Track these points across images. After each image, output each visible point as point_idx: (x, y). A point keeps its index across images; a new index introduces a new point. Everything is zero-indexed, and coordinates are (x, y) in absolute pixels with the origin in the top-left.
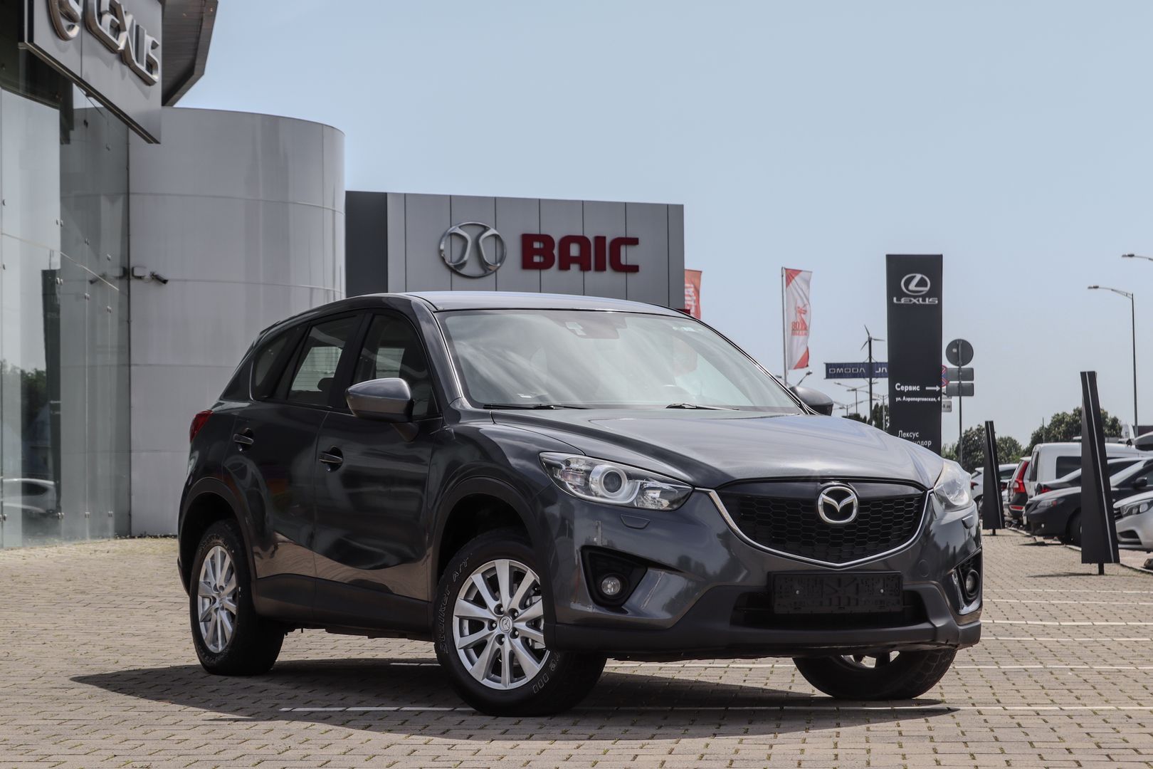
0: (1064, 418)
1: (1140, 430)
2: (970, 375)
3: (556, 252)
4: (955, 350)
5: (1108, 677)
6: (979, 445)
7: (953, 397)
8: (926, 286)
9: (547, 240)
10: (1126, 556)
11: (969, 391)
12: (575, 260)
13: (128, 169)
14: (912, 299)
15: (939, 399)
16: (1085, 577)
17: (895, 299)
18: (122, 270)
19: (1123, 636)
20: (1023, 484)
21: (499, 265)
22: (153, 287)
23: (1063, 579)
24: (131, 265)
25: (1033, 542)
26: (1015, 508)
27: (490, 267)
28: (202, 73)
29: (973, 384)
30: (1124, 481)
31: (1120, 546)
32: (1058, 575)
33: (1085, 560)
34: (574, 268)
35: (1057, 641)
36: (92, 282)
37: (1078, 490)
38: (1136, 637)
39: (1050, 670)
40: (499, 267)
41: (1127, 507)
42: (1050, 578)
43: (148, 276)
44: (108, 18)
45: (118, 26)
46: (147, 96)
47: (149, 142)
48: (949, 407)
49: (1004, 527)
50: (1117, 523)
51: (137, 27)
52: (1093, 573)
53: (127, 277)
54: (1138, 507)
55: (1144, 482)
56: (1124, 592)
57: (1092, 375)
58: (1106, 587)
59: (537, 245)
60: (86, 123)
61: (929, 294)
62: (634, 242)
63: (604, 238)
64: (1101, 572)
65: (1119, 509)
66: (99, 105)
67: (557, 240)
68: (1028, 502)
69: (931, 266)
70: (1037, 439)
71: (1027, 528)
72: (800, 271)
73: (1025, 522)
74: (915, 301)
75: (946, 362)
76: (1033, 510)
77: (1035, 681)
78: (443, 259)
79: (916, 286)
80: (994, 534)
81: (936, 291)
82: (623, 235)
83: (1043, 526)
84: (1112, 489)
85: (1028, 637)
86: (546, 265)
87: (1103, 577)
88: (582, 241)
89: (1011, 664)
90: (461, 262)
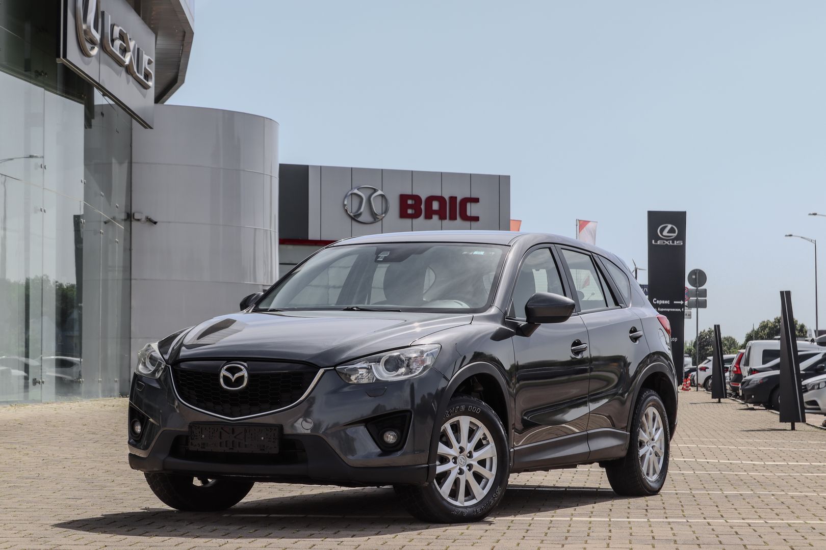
0: (768, 324)
1: (820, 333)
2: (704, 293)
3: (423, 207)
4: (694, 277)
5: (798, 500)
6: (709, 342)
7: (692, 309)
8: (675, 232)
9: (417, 198)
10: (811, 418)
11: (703, 305)
12: (436, 212)
13: (131, 146)
14: (665, 241)
15: (683, 310)
16: (782, 431)
17: (653, 241)
18: (126, 214)
19: (808, 472)
20: (740, 368)
21: (384, 215)
22: (147, 226)
23: (766, 432)
24: (133, 211)
25: (746, 408)
26: (733, 384)
27: (378, 217)
28: (183, 82)
29: (706, 300)
30: (809, 367)
31: (806, 411)
32: (764, 430)
33: (782, 420)
34: (435, 217)
35: (763, 475)
36: (105, 223)
37: (777, 372)
38: (817, 473)
39: (758, 495)
40: (384, 217)
41: (811, 385)
42: (757, 432)
43: (144, 219)
44: (118, 43)
45: (125, 48)
46: (144, 96)
47: (146, 128)
48: (690, 315)
49: (726, 397)
50: (804, 395)
51: (138, 49)
52: (787, 429)
53: (130, 219)
54: (819, 384)
55: (823, 368)
56: (809, 442)
57: (788, 294)
58: (797, 439)
59: (410, 202)
60: (102, 114)
61: (677, 238)
62: (476, 200)
63: (456, 198)
64: (793, 428)
65: (805, 385)
66: (112, 102)
67: (423, 199)
68: (743, 380)
69: (678, 219)
70: (749, 338)
71: (742, 398)
72: (589, 222)
73: (741, 394)
74: (667, 243)
75: (688, 285)
76: (747, 386)
77: (748, 502)
78: (346, 211)
79: (668, 232)
80: (719, 402)
81: (682, 236)
82: (468, 196)
83: (753, 397)
84: (801, 372)
85: (743, 472)
86: (416, 215)
87: (794, 432)
88: (440, 199)
89: (731, 491)
90: (359, 212)
